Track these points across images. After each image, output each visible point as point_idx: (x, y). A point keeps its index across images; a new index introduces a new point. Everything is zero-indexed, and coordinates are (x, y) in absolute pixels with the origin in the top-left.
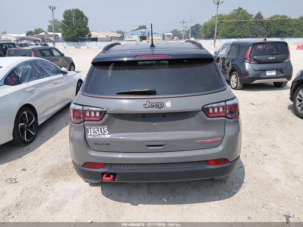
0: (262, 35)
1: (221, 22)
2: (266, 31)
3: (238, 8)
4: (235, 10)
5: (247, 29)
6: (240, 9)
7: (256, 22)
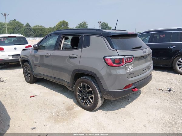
0: (32, 36)
1: (3, 27)
2: (33, 34)
3: (13, 20)
4: (11, 21)
5: (22, 32)
6: (15, 20)
7: (27, 28)
